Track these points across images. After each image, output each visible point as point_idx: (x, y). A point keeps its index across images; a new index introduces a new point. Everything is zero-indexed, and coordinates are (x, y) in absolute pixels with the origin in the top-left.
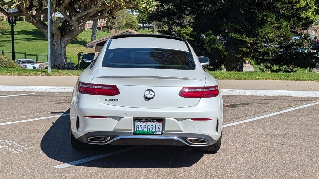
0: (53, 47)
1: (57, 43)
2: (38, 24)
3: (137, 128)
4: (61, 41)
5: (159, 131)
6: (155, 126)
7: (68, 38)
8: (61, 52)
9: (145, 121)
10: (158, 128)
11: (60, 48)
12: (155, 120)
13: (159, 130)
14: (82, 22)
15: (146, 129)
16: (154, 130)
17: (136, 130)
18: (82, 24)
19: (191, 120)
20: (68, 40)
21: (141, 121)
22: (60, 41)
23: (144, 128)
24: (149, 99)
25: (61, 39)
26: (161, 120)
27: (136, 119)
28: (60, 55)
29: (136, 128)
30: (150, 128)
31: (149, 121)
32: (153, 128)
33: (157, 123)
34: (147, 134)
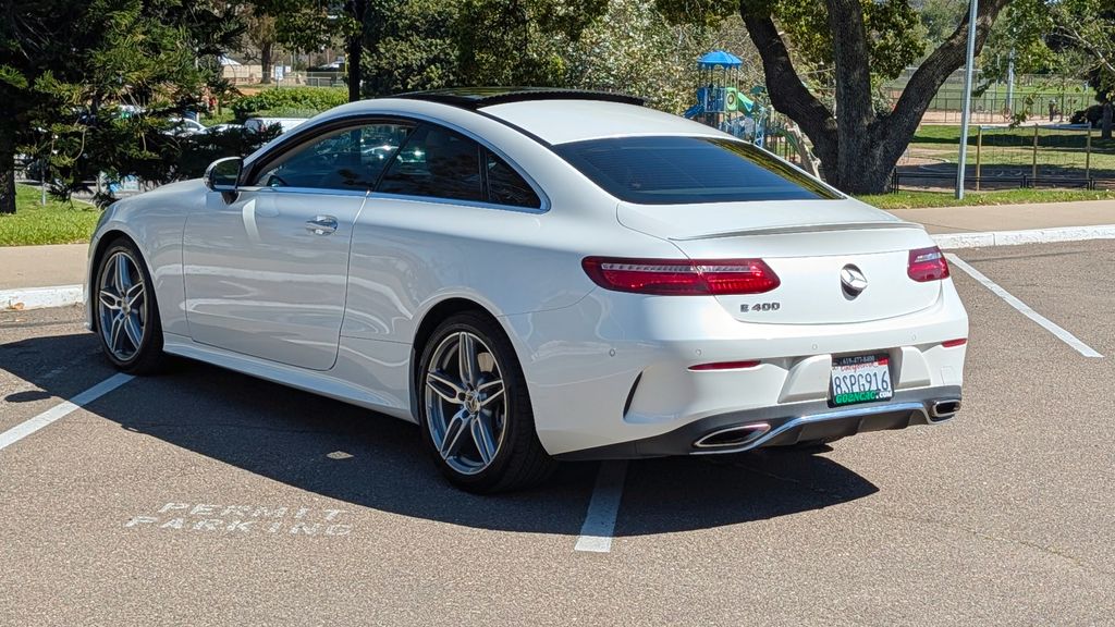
3: (838, 386)
5: (886, 390)
6: (875, 375)
9: (852, 364)
10: (883, 381)
12: (873, 358)
13: (885, 386)
15: (856, 389)
16: (874, 388)
17: (835, 393)
19: (942, 347)
21: (843, 365)
23: (852, 385)
26: (886, 356)
27: (839, 360)
30: (864, 382)
31: (859, 363)
32: (870, 382)
33: (876, 364)
34: (860, 402)
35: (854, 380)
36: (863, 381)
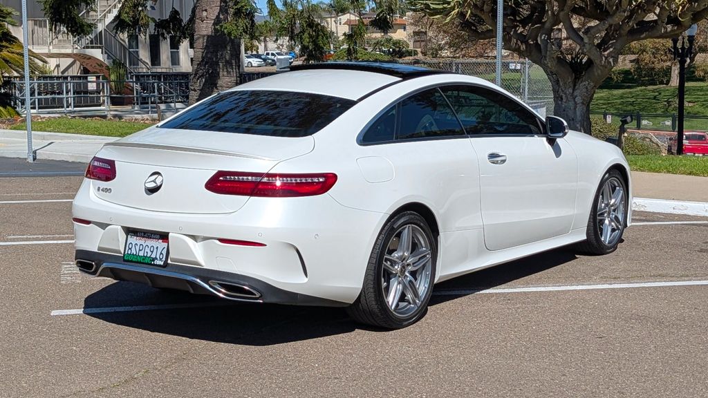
0: (560, 102)
1: (565, 94)
2: (533, 54)
3: (129, 249)
4: (574, 90)
5: (161, 259)
6: (157, 248)
7: (587, 82)
8: (575, 113)
9: (143, 237)
10: (161, 253)
11: (571, 104)
12: (158, 236)
13: (161, 256)
14: (611, 47)
15: (141, 254)
16: (153, 256)
17: (126, 253)
18: (611, 49)
19: (217, 242)
20: (587, 88)
21: (137, 236)
22: (571, 90)
23: (140, 250)
24: (152, 191)
25: (575, 86)
26: (164, 237)
27: (130, 231)
28: (573, 119)
29: (127, 248)
30: (149, 251)
31: (149, 237)
32: (152, 252)
33: (161, 241)
34: (140, 263)
35: (142, 248)
36: (147, 250)
